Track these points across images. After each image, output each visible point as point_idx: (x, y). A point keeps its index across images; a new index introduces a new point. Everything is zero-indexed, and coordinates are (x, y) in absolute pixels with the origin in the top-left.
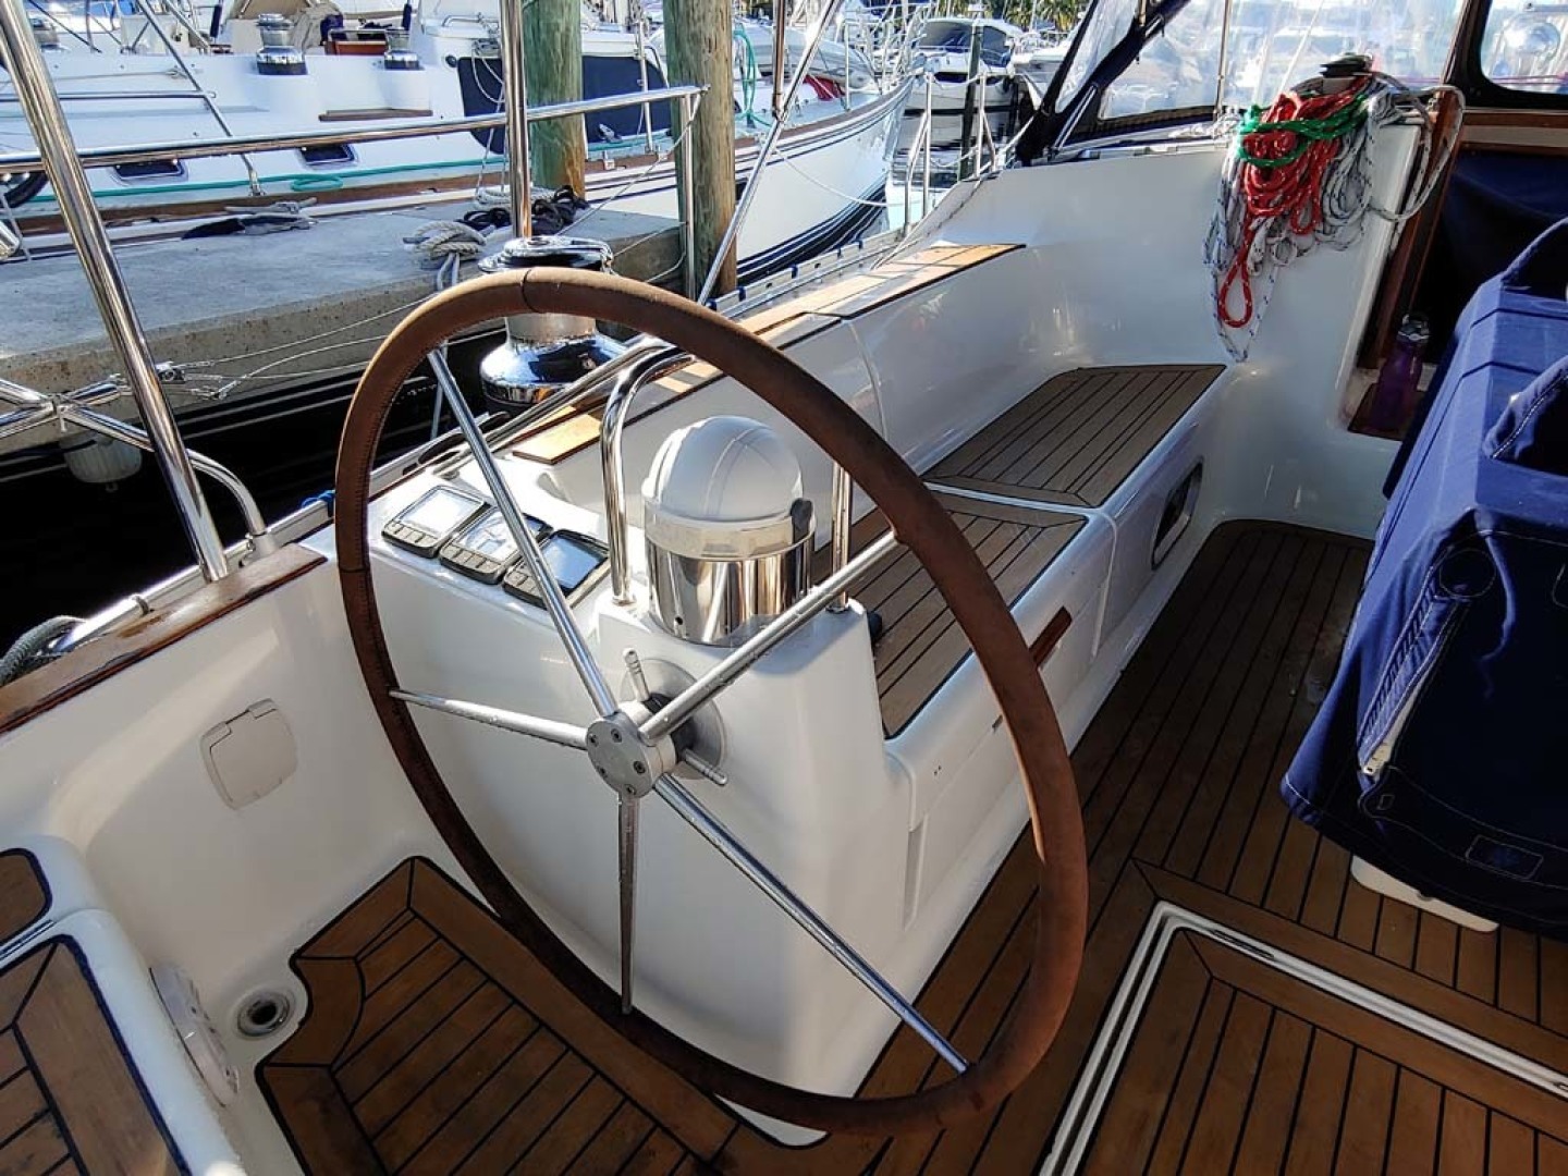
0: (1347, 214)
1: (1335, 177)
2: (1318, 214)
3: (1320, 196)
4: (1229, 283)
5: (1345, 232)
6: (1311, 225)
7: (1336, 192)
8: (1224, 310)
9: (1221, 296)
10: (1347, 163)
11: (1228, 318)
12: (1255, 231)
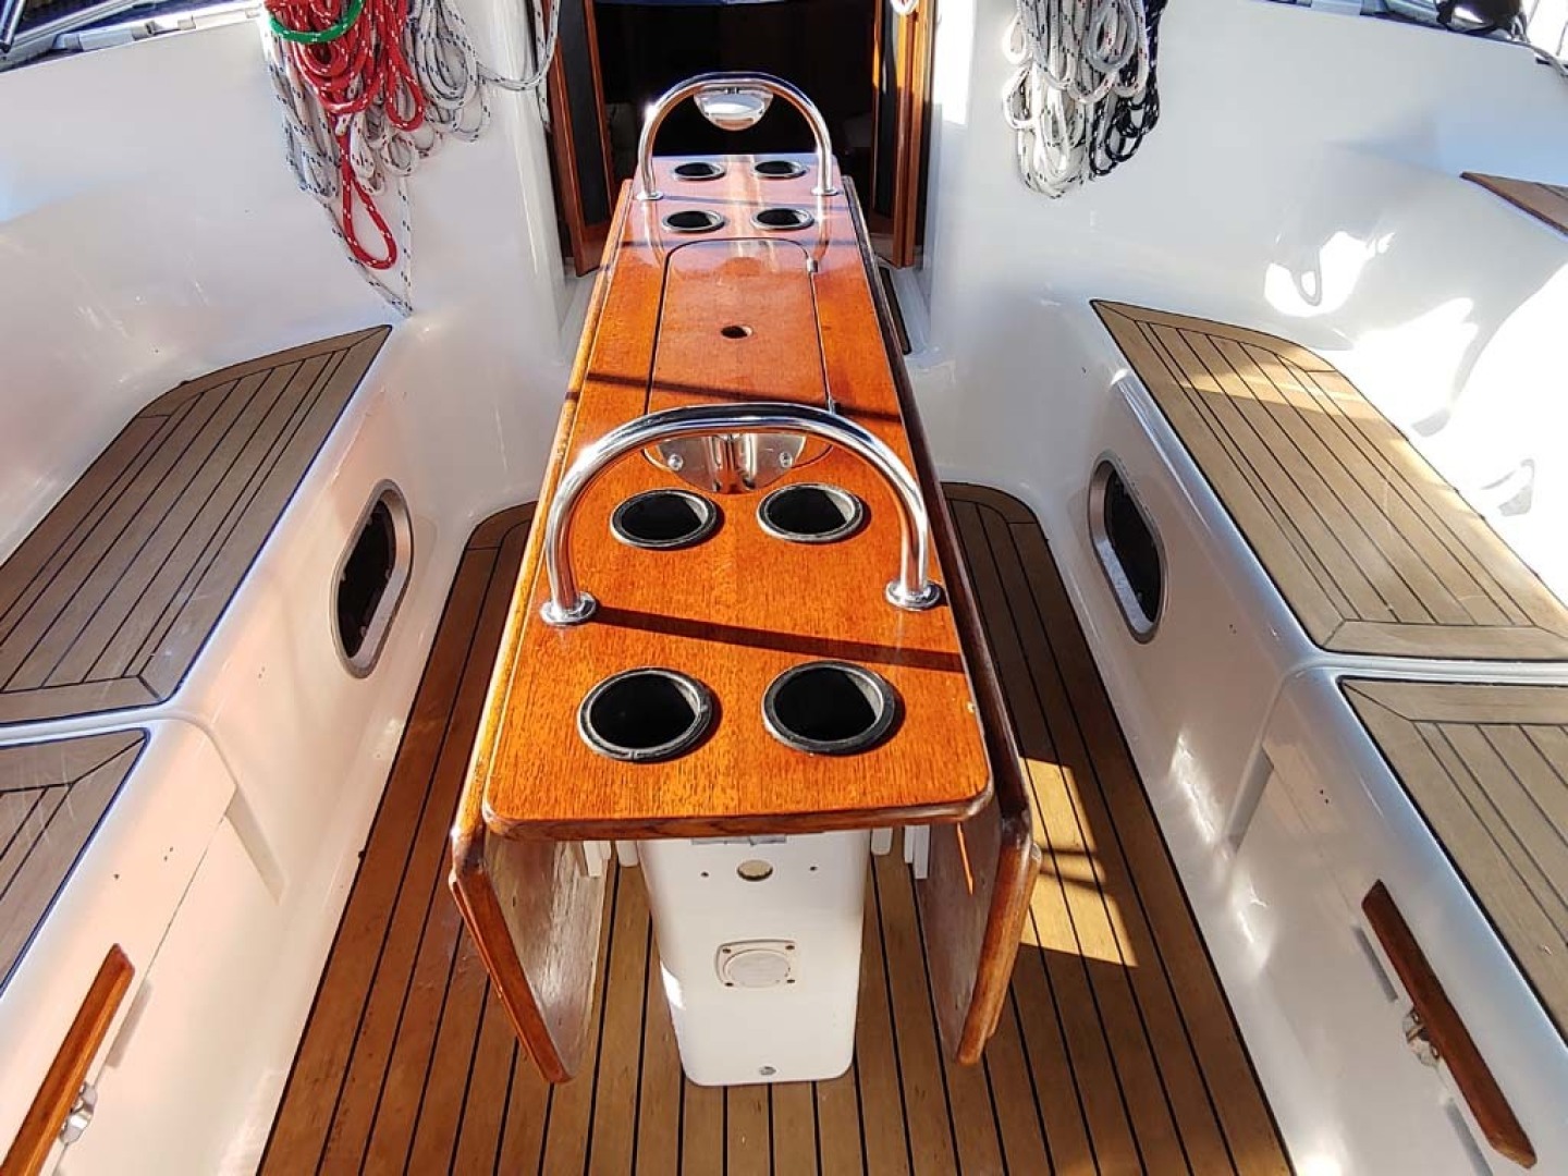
0: (458, 93)
1: (420, 43)
2: (421, 97)
3: (414, 73)
4: (349, 211)
5: (468, 114)
6: (418, 114)
7: (432, 63)
8: (358, 247)
9: (347, 231)
10: (427, 22)
11: (371, 259)
12: (347, 134)
